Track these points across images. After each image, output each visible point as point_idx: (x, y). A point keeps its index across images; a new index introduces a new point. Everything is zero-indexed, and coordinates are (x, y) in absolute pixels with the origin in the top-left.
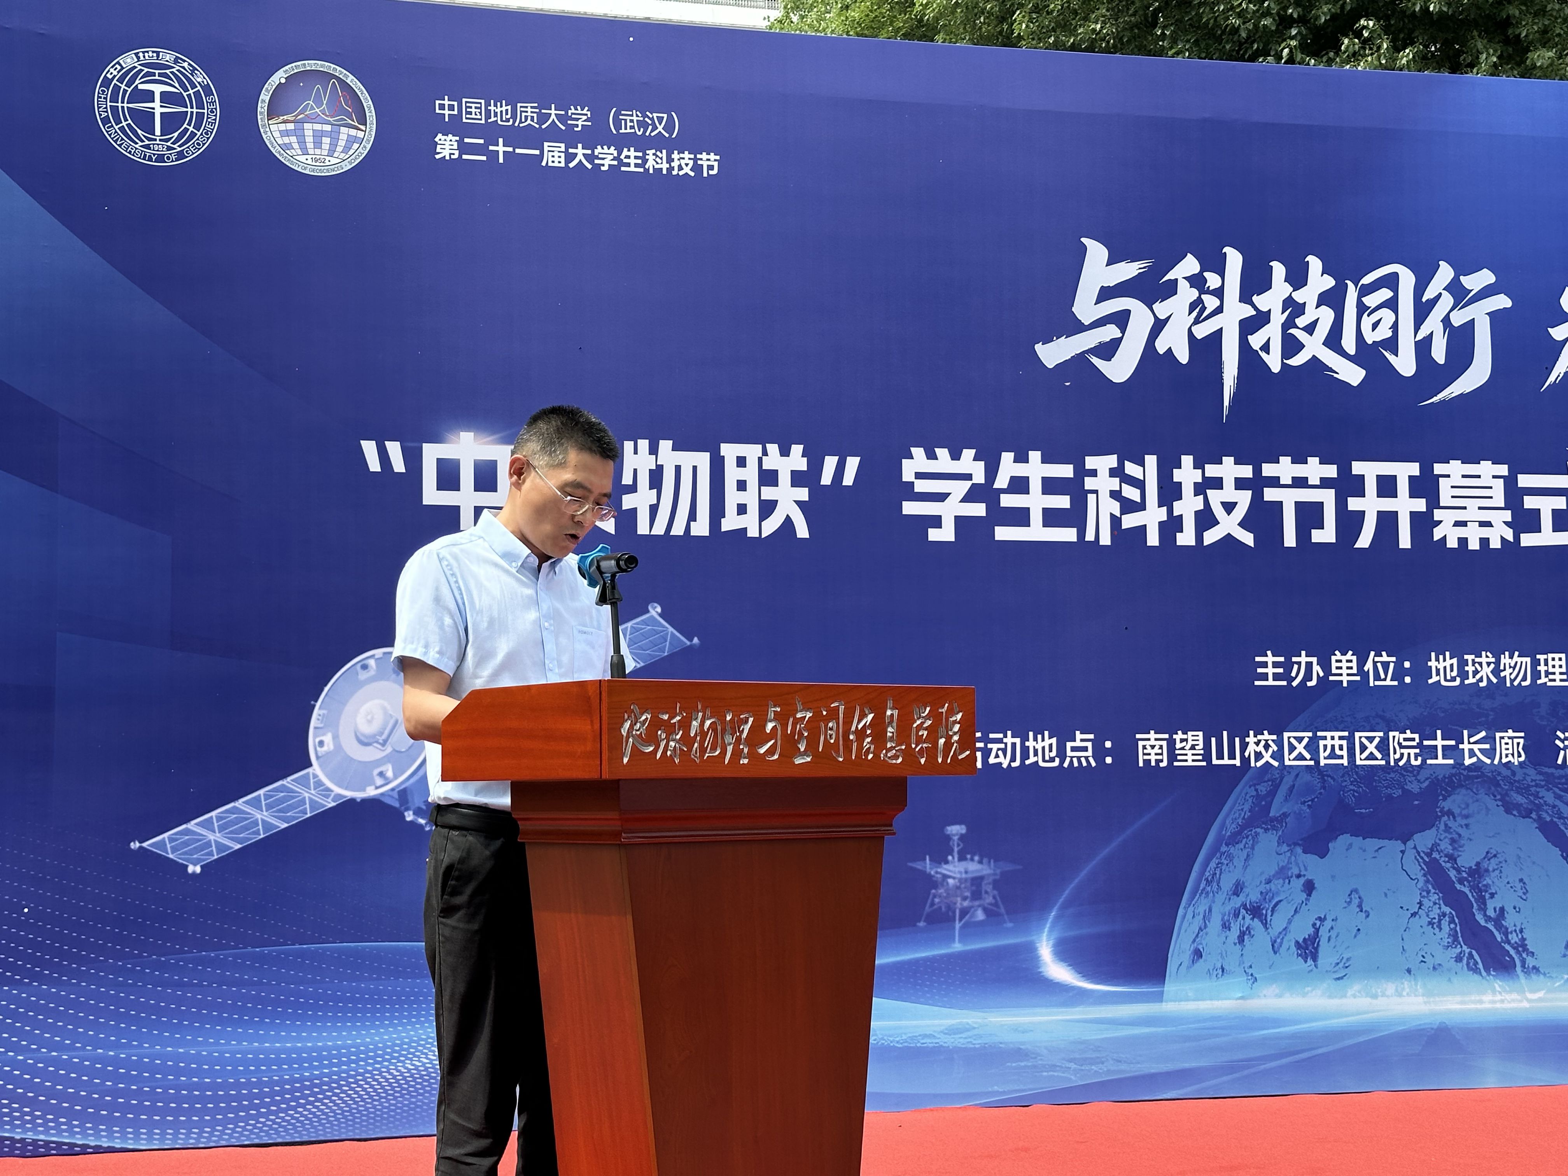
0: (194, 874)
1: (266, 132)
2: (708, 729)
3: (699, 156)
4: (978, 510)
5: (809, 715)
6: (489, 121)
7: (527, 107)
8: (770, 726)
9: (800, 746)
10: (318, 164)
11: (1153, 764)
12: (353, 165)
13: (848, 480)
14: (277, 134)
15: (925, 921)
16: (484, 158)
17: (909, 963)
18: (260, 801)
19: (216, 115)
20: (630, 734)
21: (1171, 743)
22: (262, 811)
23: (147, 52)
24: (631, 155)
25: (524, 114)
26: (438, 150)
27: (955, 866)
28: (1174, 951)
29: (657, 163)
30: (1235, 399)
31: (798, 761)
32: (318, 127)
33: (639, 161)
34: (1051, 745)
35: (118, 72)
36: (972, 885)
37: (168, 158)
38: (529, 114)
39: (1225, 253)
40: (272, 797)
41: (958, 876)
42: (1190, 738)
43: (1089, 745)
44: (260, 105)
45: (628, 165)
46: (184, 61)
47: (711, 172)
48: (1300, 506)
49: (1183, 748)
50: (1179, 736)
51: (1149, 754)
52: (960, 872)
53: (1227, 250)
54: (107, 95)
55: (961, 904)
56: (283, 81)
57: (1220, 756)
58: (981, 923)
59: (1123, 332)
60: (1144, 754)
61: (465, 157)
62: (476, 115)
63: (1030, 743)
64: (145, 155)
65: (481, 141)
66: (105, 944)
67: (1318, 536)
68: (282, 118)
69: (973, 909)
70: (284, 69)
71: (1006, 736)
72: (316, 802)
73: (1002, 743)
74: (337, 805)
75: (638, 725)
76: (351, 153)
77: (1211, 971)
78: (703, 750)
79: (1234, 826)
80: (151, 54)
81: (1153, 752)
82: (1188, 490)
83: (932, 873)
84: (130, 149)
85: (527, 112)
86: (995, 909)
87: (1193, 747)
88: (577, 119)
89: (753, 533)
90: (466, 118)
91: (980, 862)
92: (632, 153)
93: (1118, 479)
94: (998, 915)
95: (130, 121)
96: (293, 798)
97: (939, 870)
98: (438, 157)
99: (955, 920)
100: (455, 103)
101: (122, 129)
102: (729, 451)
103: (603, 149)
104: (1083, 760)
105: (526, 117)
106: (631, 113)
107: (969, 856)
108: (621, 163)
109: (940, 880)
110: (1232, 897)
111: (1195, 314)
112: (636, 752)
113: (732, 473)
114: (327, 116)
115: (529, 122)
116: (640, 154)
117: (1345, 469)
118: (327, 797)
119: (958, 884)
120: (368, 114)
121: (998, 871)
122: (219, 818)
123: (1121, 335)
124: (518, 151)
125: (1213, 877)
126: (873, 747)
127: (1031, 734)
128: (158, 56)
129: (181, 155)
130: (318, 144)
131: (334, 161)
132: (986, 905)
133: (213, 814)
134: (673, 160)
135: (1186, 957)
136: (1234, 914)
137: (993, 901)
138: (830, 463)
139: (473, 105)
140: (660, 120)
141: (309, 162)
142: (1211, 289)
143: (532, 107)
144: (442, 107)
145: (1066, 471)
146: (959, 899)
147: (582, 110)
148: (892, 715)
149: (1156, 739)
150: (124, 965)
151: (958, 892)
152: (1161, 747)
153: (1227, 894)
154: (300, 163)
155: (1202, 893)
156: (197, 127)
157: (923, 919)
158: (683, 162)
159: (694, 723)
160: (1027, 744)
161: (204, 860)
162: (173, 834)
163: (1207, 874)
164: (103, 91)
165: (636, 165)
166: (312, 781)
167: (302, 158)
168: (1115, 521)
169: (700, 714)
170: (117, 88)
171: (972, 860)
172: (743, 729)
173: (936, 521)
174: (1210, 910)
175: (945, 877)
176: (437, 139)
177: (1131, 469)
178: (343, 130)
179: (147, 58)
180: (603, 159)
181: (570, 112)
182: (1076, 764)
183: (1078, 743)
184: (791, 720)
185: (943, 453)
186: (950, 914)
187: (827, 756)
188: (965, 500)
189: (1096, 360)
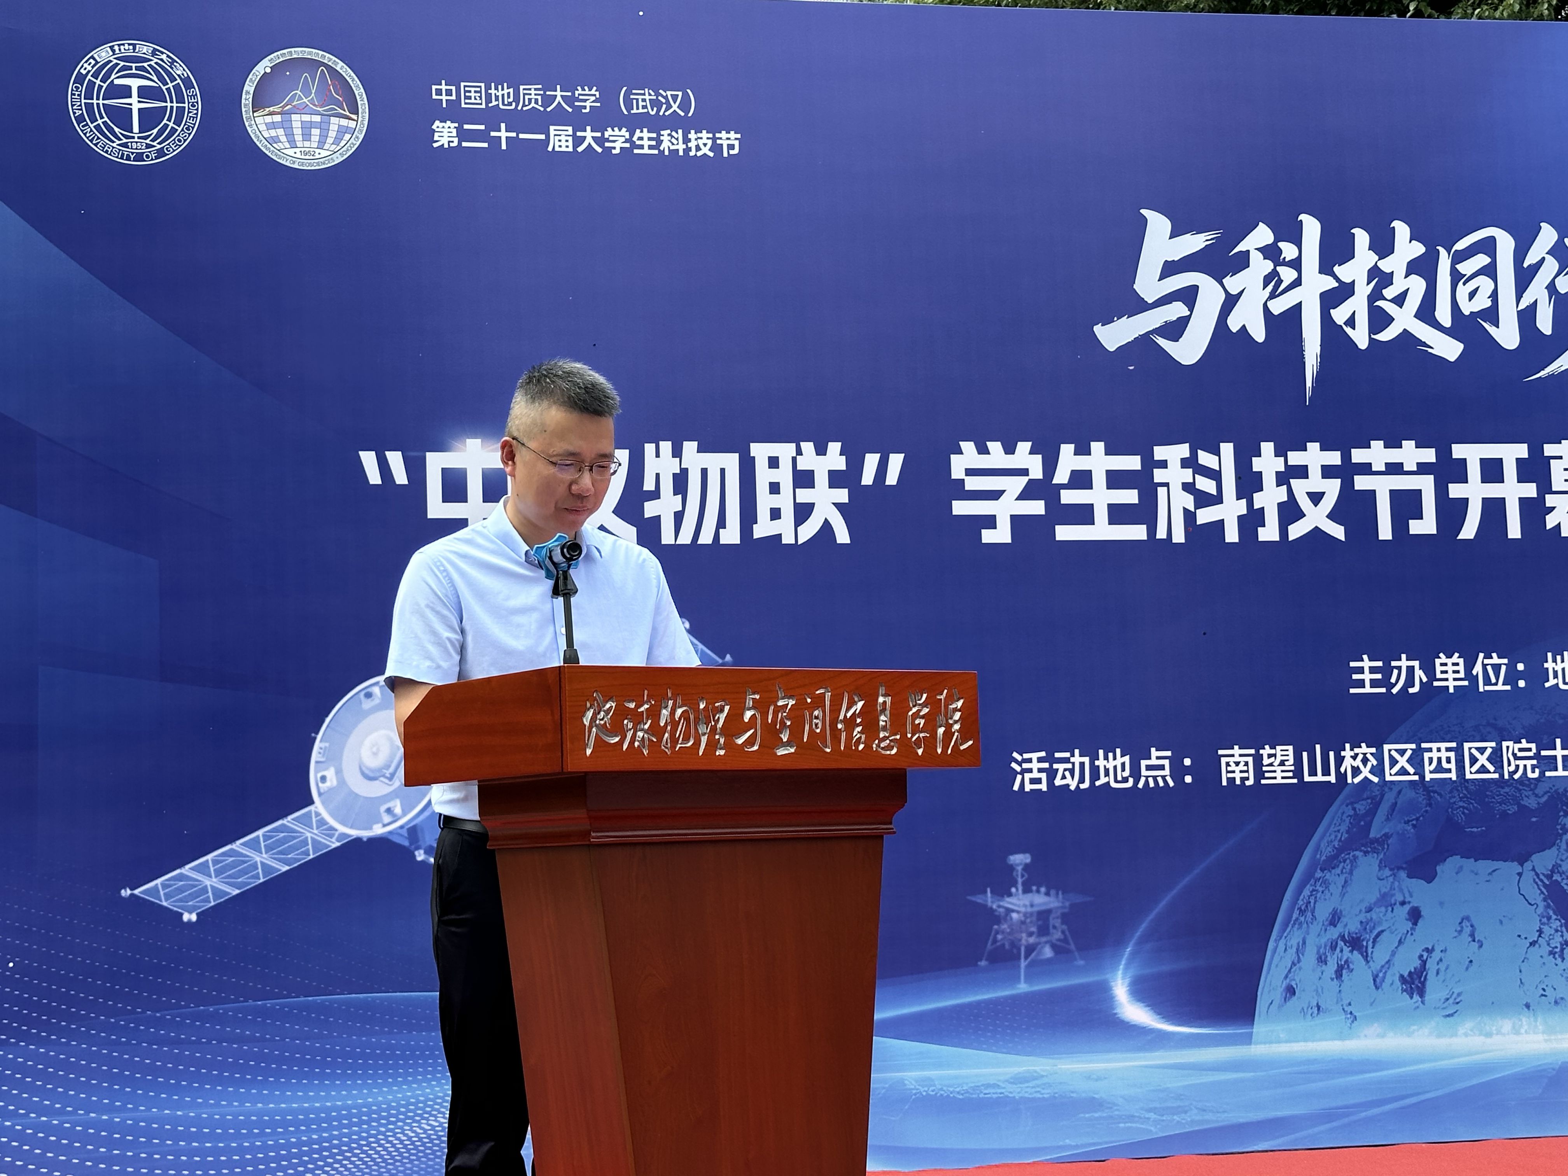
0: (190, 922)
1: (250, 126)
2: (680, 719)
3: (718, 135)
4: (1037, 507)
5: (792, 702)
6: (490, 105)
7: (530, 89)
8: (748, 715)
9: (782, 736)
10: (307, 157)
11: (1238, 782)
12: (345, 157)
13: (892, 478)
14: (262, 127)
15: (986, 960)
16: (485, 145)
17: (970, 1006)
18: (259, 843)
19: (197, 110)
20: (594, 724)
21: (1258, 759)
22: (261, 853)
23: (123, 45)
24: (644, 137)
25: (527, 97)
26: (436, 138)
27: (1019, 899)
28: (1264, 987)
29: (673, 144)
30: (1317, 379)
31: (781, 752)
32: (306, 118)
33: (654, 143)
34: (1123, 764)
35: (93, 67)
36: (1038, 919)
37: (147, 156)
38: (533, 96)
39: (1301, 221)
40: (271, 837)
41: (1023, 910)
42: (1279, 753)
43: (1166, 763)
44: (244, 96)
45: (642, 147)
46: (162, 53)
47: (732, 152)
48: (1395, 495)
49: (1271, 765)
50: (1266, 751)
51: (1234, 772)
52: (1025, 906)
53: (1303, 217)
54: (81, 91)
55: (1027, 941)
56: (268, 70)
57: (1312, 772)
58: (1049, 961)
59: (1191, 310)
60: (1228, 772)
61: (464, 144)
62: (475, 99)
63: (1101, 763)
64: (123, 154)
65: (482, 127)
66: (96, 999)
67: (1416, 527)
68: (268, 109)
69: (1039, 946)
70: (269, 57)
71: (1073, 755)
72: (320, 842)
73: (1069, 762)
74: (342, 845)
75: (602, 713)
76: (342, 144)
77: (1306, 1010)
78: (674, 740)
79: (1329, 849)
80: (127, 47)
81: (1237, 769)
82: (1269, 480)
83: (994, 907)
84: (106, 148)
85: (530, 94)
86: (1063, 944)
87: (1282, 763)
88: (585, 101)
89: (788, 539)
90: (466, 103)
91: (1047, 894)
92: (646, 134)
93: (1191, 470)
94: (1068, 951)
95: (106, 119)
96: (294, 838)
97: (1001, 903)
98: (435, 145)
99: (1019, 959)
100: (453, 88)
101: (98, 127)
102: (760, 451)
103: (613, 130)
104: (1160, 779)
105: (530, 100)
106: (642, 92)
107: (1034, 888)
108: (634, 146)
109: (1003, 914)
110: (1328, 928)
111: (1270, 287)
112: (600, 743)
113: (763, 476)
114: (315, 105)
115: (533, 104)
116: (654, 135)
117: (1444, 453)
118: (331, 836)
119: (1023, 919)
120: (359, 103)
121: (1067, 904)
122: (214, 862)
123: (1188, 313)
124: (522, 136)
125: (1307, 906)
126: (863, 737)
127: (1101, 752)
128: (134, 49)
129: (161, 153)
130: (307, 136)
131: (324, 153)
132: (1054, 941)
133: (209, 857)
134: (690, 140)
135: (1278, 994)
136: (1331, 947)
137: (1062, 937)
138: (871, 461)
139: (473, 89)
140: (675, 98)
141: (298, 155)
142: (1287, 260)
143: (535, 89)
144: (439, 92)
145: (1133, 463)
146: (1024, 935)
147: (590, 90)
148: (885, 702)
149: (1241, 755)
150: (117, 1022)
151: (1023, 927)
152: (1246, 764)
153: (1323, 925)
154: (288, 157)
155: (1294, 924)
156: (178, 122)
157: (984, 958)
158: (701, 142)
159: (664, 712)
160: (1097, 763)
161: (199, 907)
162: (167, 880)
163: (1300, 902)
164: (77, 88)
165: (650, 147)
166: (314, 820)
167: (290, 152)
168: (1189, 517)
169: (671, 703)
170: (91, 84)
171: (1038, 891)
172: (719, 718)
173: (990, 522)
174: (1304, 943)
175: (1009, 911)
176: (434, 127)
177: (1206, 459)
178: (334, 120)
179: (123, 51)
180: (614, 141)
181: (577, 93)
182: (1152, 784)
183: (1153, 762)
184: (772, 708)
185: (995, 447)
186: (1015, 951)
187: (812, 747)
188: (1022, 497)
189: (1162, 342)
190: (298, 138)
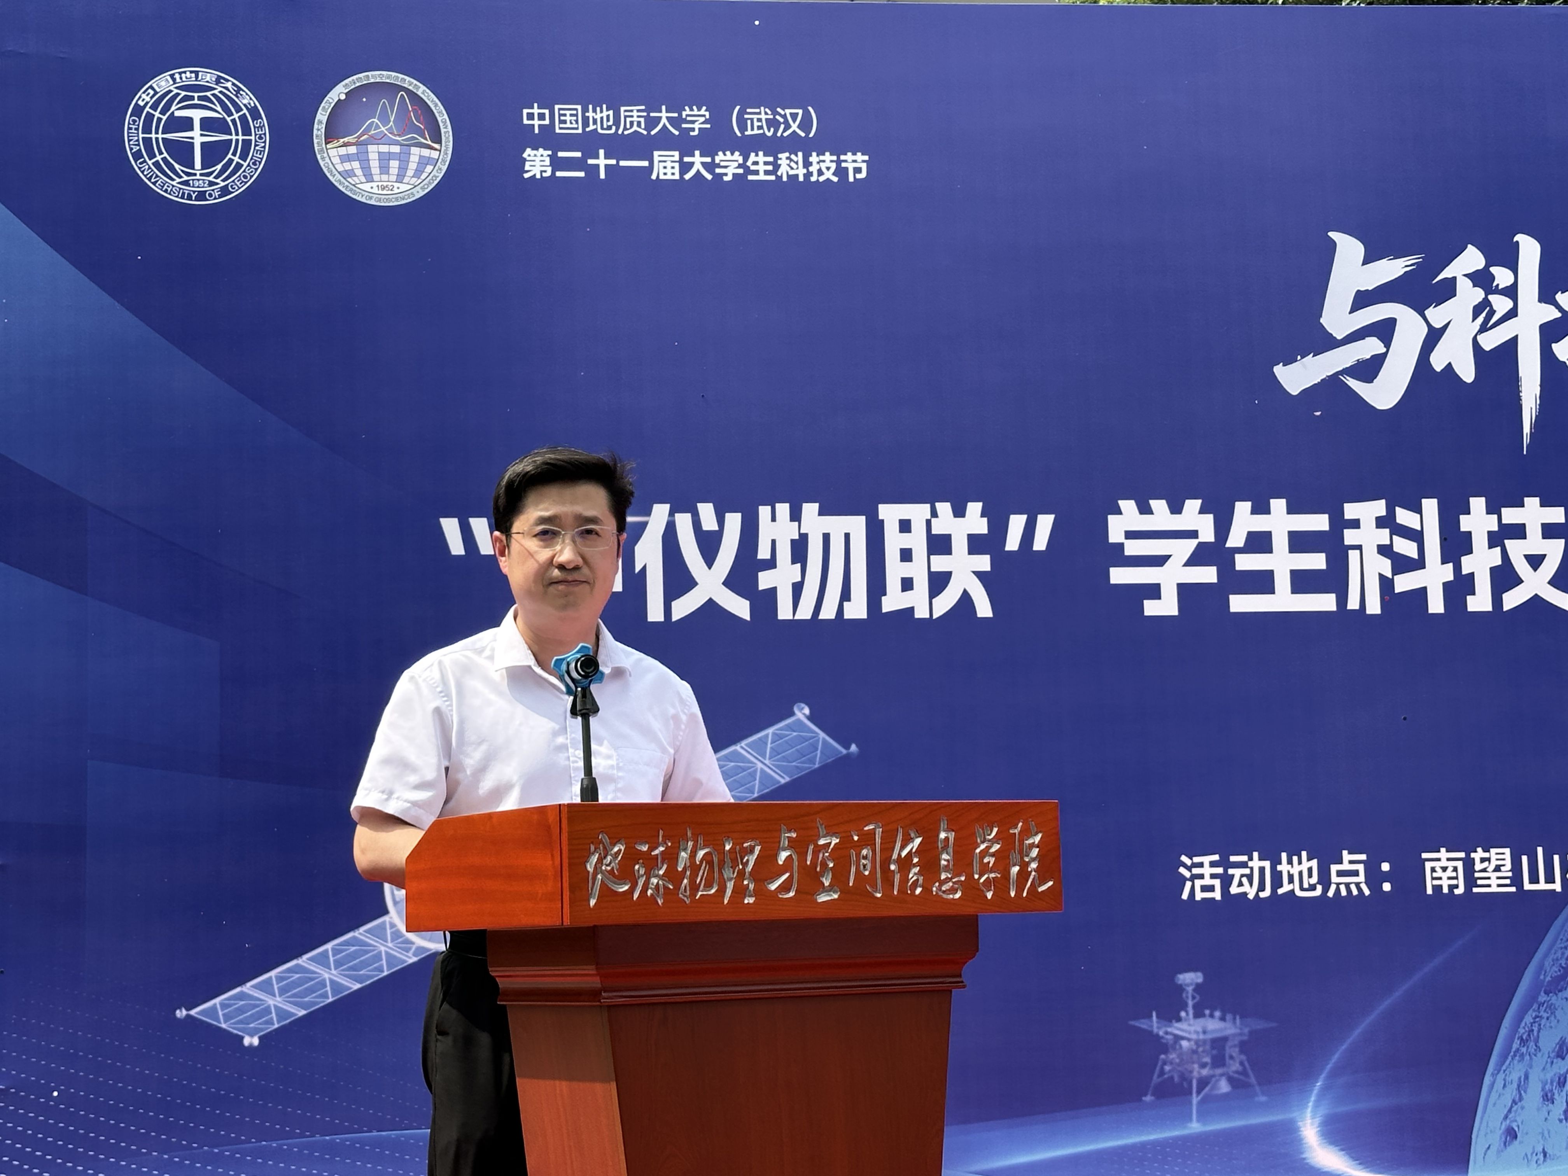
0: (251, 1047)
1: (323, 159)
2: (701, 862)
3: (842, 157)
4: (1208, 575)
5: (835, 841)
6: (587, 129)
7: (632, 111)
8: (784, 855)
9: (824, 880)
10: (385, 192)
11: (1445, 890)
12: (427, 191)
13: (1040, 543)
14: (336, 160)
15: (1153, 1095)
16: (582, 174)
17: (1133, 1147)
18: (328, 957)
19: (265, 142)
20: (599, 870)
21: (1469, 864)
22: (330, 969)
23: (185, 72)
24: (760, 161)
25: (628, 120)
26: (527, 168)
27: (1189, 1025)
28: (1479, 1129)
29: (792, 168)
30: (1539, 424)
31: (823, 898)
32: (384, 148)
33: (770, 168)
34: (1310, 870)
35: (152, 98)
36: (1213, 1048)
37: (210, 195)
38: (635, 119)
39: (1517, 242)
40: (341, 951)
41: (1194, 1037)
42: (1494, 857)
43: (1361, 868)
44: (316, 126)
45: (756, 173)
47: (858, 176)
49: (1484, 870)
50: (1478, 855)
51: (1440, 878)
52: (1197, 1033)
53: (1519, 238)
54: (138, 125)
55: (1199, 1072)
56: (343, 97)
57: (1534, 879)
58: (1226, 1096)
59: (1388, 345)
60: (1433, 879)
61: (559, 174)
62: (571, 123)
63: (1283, 867)
64: (183, 194)
65: (578, 154)
66: (148, 1133)
68: (342, 140)
69: (1214, 1079)
70: (343, 83)
71: (1251, 859)
72: (395, 957)
73: (1247, 867)
74: (420, 961)
75: (609, 858)
76: (423, 177)
77: (1529, 1156)
78: (694, 888)
79: (1555, 969)
80: (188, 75)
81: (1444, 876)
82: (1480, 541)
83: (1161, 1033)
84: (165, 187)
85: (632, 116)
86: (1242, 1077)
87: (1498, 869)
88: (693, 122)
89: (921, 613)
90: (561, 128)
91: (1223, 1019)
92: (761, 158)
93: (1388, 530)
94: (1247, 1085)
95: (165, 155)
96: (367, 952)
97: (1169, 1030)
98: (526, 176)
99: (1191, 1093)
100: (547, 112)
101: (157, 164)
102: (890, 513)
103: (725, 155)
104: (1353, 887)
105: (632, 123)
106: (758, 110)
107: (1207, 1012)
108: (748, 171)
109: (1171, 1042)
110: (1555, 1061)
111: (1481, 319)
112: (607, 893)
113: (893, 541)
114: (395, 135)
115: (635, 128)
116: (771, 159)
118: (407, 950)
119: (1194, 1047)
120: (443, 130)
121: (1246, 1030)
122: (280, 979)
123: (1384, 350)
124: (623, 163)
125: (1529, 1035)
126: (921, 879)
127: (1284, 856)
128: (197, 77)
129: (225, 191)
130: (384, 169)
131: (404, 187)
132: (1231, 1074)
133: (273, 973)
134: (811, 164)
135: (1496, 1139)
136: (1559, 1083)
137: (1240, 1068)
138: (1017, 523)
139: (568, 113)
140: (794, 116)
141: (375, 190)
142: (1500, 287)
143: (638, 111)
144: (531, 116)
145: (1319, 522)
146: (1196, 1066)
147: (699, 110)
148: (947, 839)
149: (1448, 859)
150: (171, 1159)
151: (1195, 1057)
152: (1455, 869)
153: (1549, 1057)
154: (363, 193)
155: (1515, 1055)
156: (244, 157)
157: (1150, 1092)
158: (823, 166)
159: (683, 854)
160: (1279, 868)
161: (262, 1030)
162: (226, 999)
163: (1521, 1031)
164: (134, 121)
165: (767, 173)
166: (389, 932)
167: (367, 187)
168: (1386, 584)
169: (690, 844)
170: (150, 116)
171: (1212, 1016)
172: (748, 860)
173: (1154, 591)
174: (1527, 1077)
175: (1178, 1038)
176: (525, 155)
177: (1405, 517)
178: (415, 150)
179: (184, 79)
180: (726, 167)
181: (684, 114)
182: (1344, 893)
183: (1346, 866)
184: (811, 847)
185: (1159, 506)
186: (1185, 1085)
187: (860, 891)
188: (1191, 562)
189: (1353, 383)
190: (375, 170)
